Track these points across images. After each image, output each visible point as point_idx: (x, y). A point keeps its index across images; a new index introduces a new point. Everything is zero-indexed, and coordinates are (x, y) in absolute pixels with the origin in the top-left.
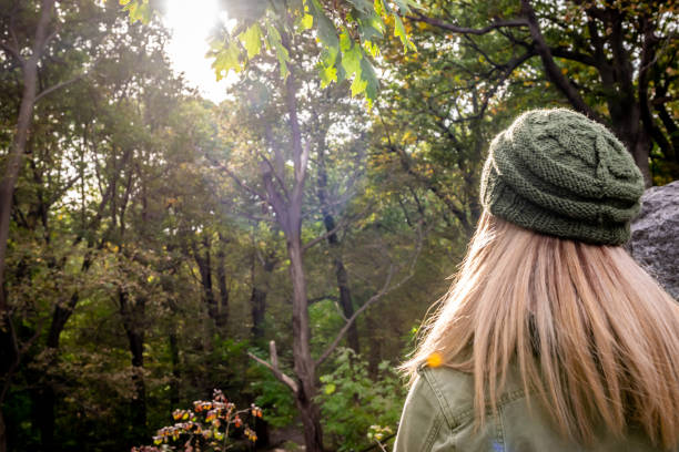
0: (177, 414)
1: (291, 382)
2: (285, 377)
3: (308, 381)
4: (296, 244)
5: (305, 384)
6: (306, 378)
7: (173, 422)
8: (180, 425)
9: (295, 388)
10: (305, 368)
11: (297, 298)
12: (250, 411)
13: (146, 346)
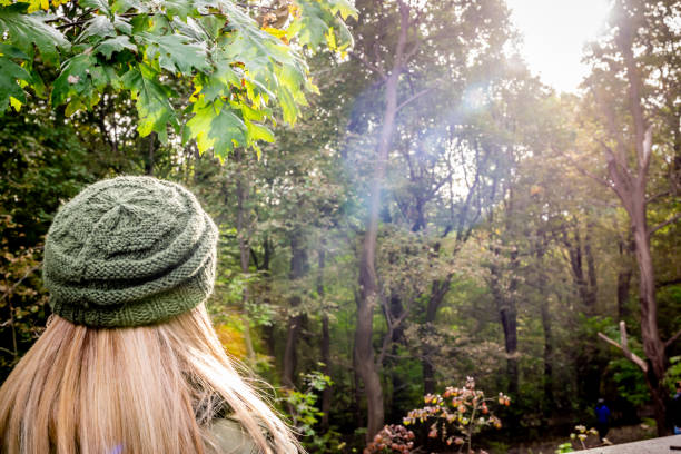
0: (428, 398)
1: (640, 362)
2: (634, 357)
3: (656, 362)
4: (641, 229)
5: (655, 365)
6: (655, 358)
7: (422, 405)
8: (428, 408)
9: (645, 368)
10: (654, 349)
11: (643, 280)
12: (497, 400)
13: (520, 321)
